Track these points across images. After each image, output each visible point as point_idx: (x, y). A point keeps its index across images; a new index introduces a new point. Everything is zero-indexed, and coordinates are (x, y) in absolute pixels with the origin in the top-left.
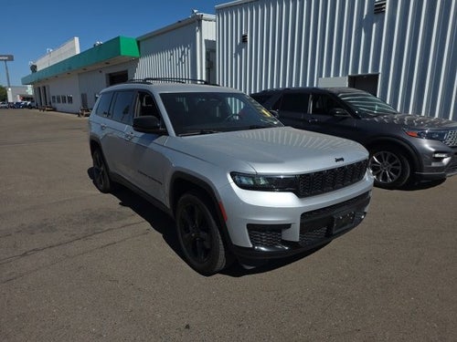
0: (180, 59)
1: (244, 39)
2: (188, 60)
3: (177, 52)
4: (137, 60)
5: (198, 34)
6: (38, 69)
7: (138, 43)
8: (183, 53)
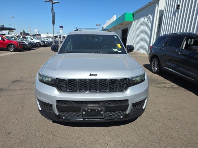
0: (148, 21)
1: (178, 7)
2: (150, 20)
3: (147, 17)
4: (132, 23)
5: (157, 7)
6: (104, 28)
7: (133, 15)
8: (149, 17)
